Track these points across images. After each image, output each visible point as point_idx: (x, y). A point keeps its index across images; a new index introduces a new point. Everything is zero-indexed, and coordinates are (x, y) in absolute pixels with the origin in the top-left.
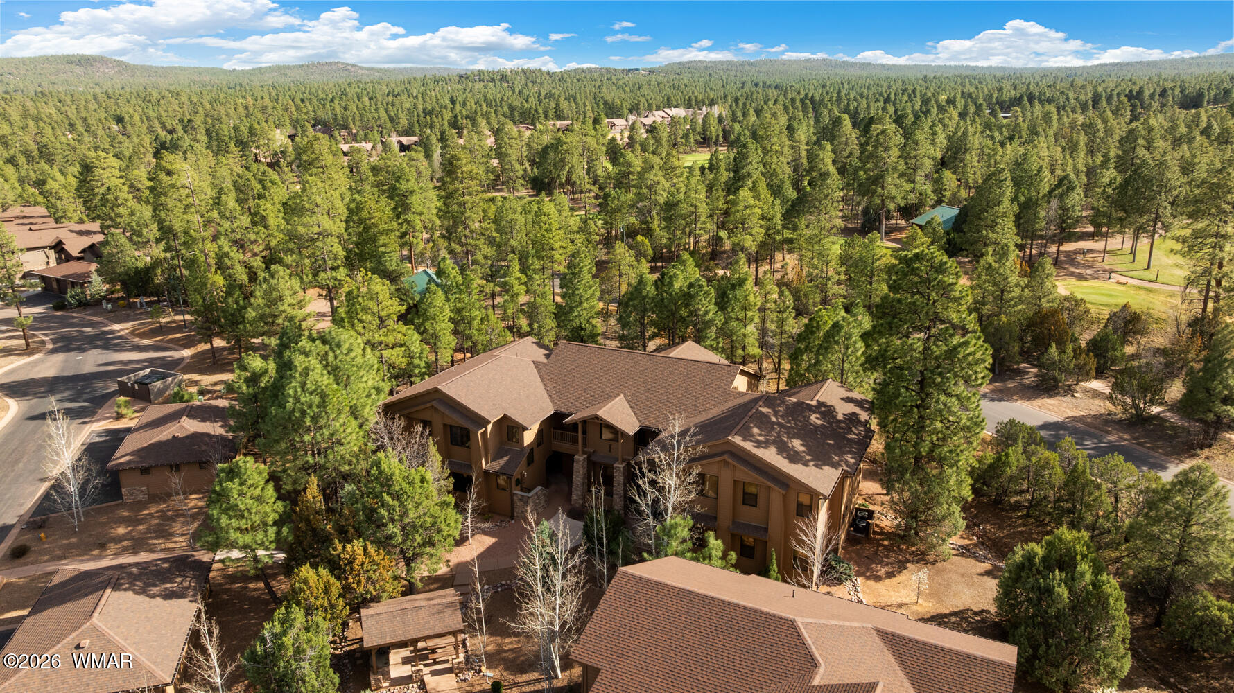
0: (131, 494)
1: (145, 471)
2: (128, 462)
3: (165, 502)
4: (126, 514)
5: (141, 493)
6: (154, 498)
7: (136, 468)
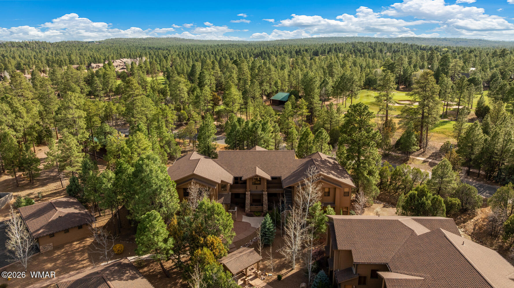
0: (44, 248)
1: (52, 235)
2: (43, 232)
3: (63, 248)
4: (45, 258)
5: (49, 247)
6: (57, 248)
7: (47, 235)
